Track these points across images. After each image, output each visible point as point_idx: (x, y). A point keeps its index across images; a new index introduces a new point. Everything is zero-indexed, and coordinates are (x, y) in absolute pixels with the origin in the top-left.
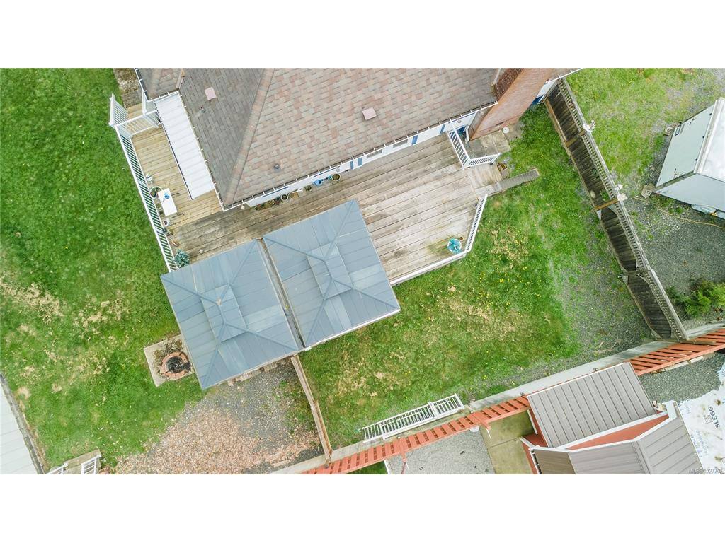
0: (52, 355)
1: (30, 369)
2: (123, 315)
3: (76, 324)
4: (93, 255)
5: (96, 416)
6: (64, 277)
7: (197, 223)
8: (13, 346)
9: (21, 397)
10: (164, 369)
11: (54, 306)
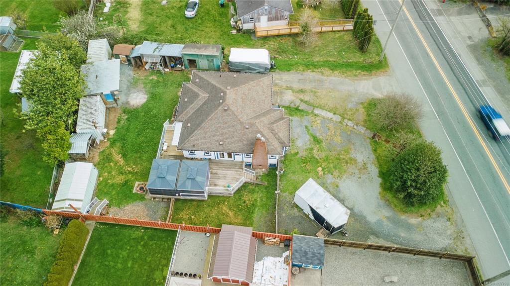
1: (106, 174)
2: (136, 171)
6: (129, 156)
7: (169, 155)
8: (106, 167)
9: (99, 180)
10: (138, 189)
11: (122, 162)
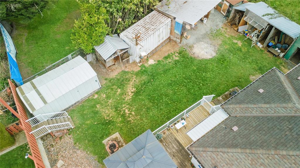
0: (110, 101)
1: (104, 96)
3: (124, 106)
4: (151, 104)
5: (88, 122)
7: (176, 139)
9: (94, 96)
10: (110, 143)
